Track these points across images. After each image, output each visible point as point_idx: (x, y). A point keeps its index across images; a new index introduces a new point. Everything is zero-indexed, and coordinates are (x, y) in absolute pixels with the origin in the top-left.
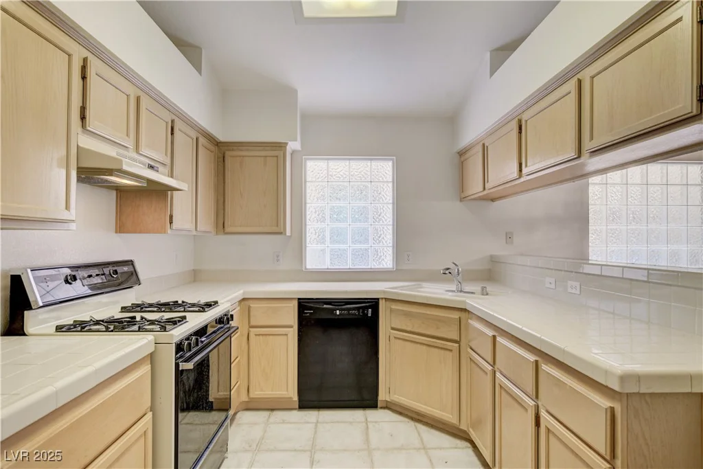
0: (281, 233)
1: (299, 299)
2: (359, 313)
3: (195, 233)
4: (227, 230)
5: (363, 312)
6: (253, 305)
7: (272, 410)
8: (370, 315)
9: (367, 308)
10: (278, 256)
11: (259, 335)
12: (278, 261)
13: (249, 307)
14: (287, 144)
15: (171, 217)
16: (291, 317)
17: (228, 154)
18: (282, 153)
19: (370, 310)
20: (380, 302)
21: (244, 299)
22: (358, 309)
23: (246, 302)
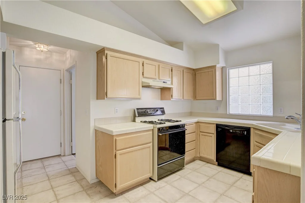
0: (214, 99)
1: (216, 124)
2: (240, 133)
3: (183, 100)
4: (197, 98)
5: (242, 132)
6: (201, 124)
7: (208, 163)
8: (245, 134)
9: (244, 131)
10: (217, 108)
11: (203, 135)
12: (217, 110)
13: (200, 125)
14: (216, 66)
15: (172, 95)
16: (213, 130)
17: (197, 72)
18: (214, 69)
19: (246, 132)
20: (251, 129)
21: (198, 122)
22: (240, 131)
23: (199, 123)
